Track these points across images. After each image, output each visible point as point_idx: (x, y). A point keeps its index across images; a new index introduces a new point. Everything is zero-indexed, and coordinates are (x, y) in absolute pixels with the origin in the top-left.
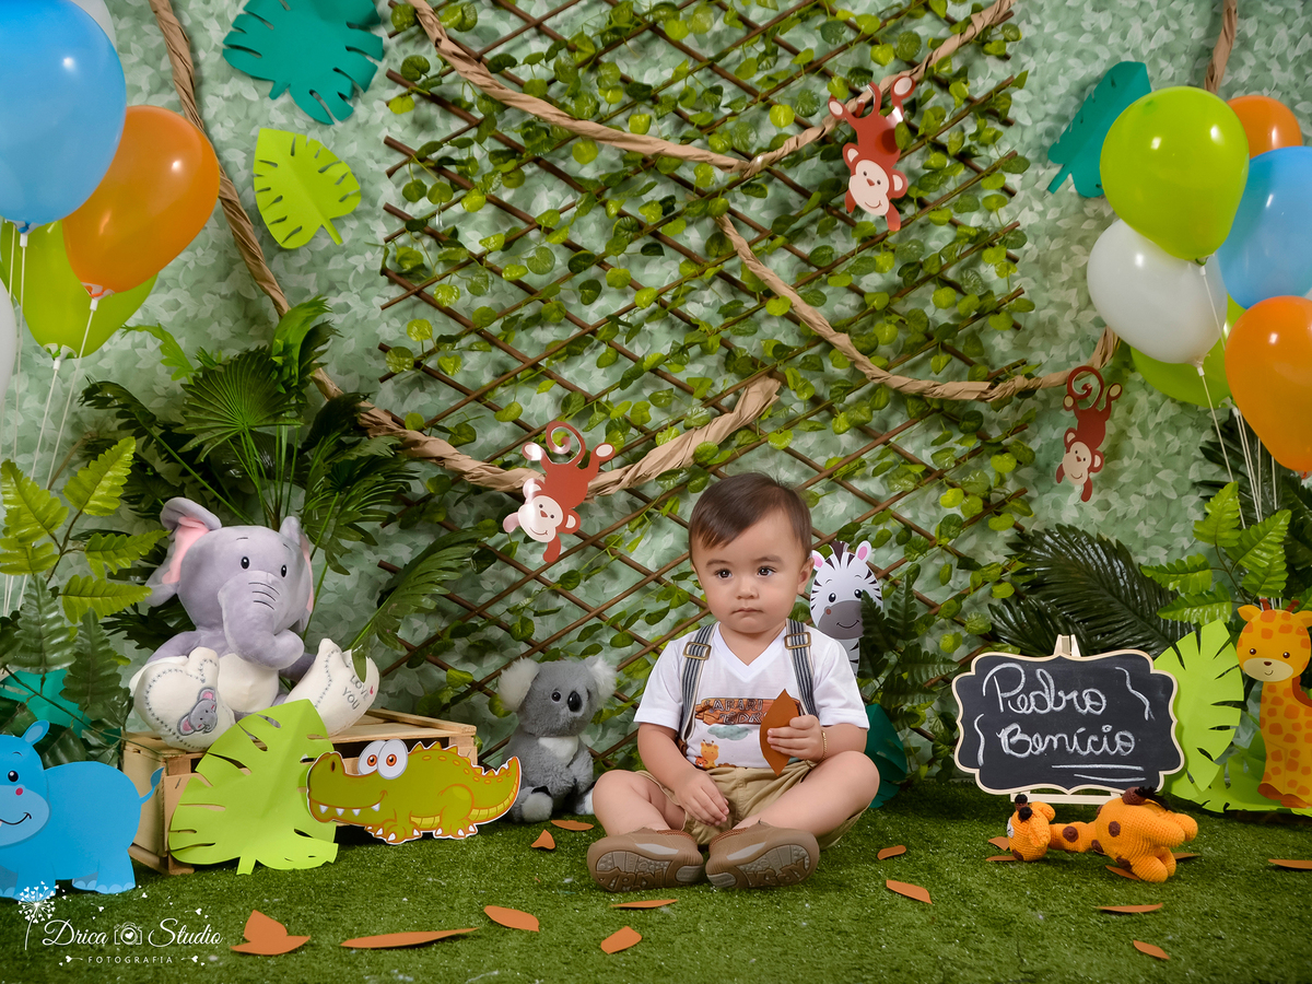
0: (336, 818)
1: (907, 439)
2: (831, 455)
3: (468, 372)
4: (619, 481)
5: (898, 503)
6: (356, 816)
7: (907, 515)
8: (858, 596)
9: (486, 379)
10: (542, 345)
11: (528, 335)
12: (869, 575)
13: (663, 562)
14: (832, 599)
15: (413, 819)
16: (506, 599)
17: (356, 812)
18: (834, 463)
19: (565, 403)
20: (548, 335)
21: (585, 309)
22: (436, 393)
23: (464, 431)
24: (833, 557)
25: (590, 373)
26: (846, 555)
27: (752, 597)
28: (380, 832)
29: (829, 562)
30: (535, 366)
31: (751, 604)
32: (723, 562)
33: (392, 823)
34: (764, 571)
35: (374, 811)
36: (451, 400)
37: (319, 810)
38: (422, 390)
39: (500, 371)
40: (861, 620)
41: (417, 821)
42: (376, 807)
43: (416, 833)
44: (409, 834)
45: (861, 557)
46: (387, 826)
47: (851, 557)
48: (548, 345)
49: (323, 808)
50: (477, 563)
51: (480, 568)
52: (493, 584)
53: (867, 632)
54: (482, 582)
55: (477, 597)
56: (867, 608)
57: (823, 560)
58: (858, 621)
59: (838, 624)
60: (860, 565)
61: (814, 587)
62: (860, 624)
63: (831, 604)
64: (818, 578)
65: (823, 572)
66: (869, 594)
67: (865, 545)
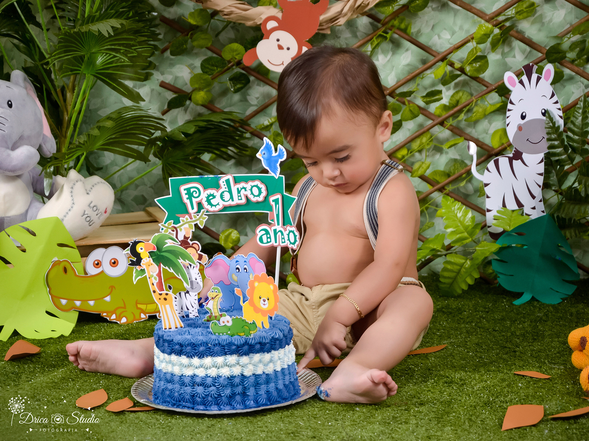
0: (75, 309)
6: (92, 306)
8: (544, 114)
12: (553, 95)
13: (402, 77)
14: (523, 117)
15: (139, 306)
17: (92, 303)
24: (524, 78)
26: (534, 76)
28: (114, 317)
29: (521, 82)
33: (123, 310)
35: (106, 301)
37: (60, 303)
40: (546, 137)
41: (143, 307)
42: (108, 299)
43: (143, 316)
44: (137, 317)
45: (547, 79)
46: (118, 312)
47: (539, 79)
49: (64, 302)
50: (233, 83)
51: (236, 88)
52: (257, 98)
53: (550, 147)
54: (248, 97)
55: (246, 110)
56: (550, 126)
57: (517, 80)
58: (543, 138)
59: (528, 140)
60: (546, 86)
61: (509, 106)
62: (545, 140)
63: (522, 122)
64: (513, 97)
65: (517, 92)
66: (552, 113)
67: (549, 68)
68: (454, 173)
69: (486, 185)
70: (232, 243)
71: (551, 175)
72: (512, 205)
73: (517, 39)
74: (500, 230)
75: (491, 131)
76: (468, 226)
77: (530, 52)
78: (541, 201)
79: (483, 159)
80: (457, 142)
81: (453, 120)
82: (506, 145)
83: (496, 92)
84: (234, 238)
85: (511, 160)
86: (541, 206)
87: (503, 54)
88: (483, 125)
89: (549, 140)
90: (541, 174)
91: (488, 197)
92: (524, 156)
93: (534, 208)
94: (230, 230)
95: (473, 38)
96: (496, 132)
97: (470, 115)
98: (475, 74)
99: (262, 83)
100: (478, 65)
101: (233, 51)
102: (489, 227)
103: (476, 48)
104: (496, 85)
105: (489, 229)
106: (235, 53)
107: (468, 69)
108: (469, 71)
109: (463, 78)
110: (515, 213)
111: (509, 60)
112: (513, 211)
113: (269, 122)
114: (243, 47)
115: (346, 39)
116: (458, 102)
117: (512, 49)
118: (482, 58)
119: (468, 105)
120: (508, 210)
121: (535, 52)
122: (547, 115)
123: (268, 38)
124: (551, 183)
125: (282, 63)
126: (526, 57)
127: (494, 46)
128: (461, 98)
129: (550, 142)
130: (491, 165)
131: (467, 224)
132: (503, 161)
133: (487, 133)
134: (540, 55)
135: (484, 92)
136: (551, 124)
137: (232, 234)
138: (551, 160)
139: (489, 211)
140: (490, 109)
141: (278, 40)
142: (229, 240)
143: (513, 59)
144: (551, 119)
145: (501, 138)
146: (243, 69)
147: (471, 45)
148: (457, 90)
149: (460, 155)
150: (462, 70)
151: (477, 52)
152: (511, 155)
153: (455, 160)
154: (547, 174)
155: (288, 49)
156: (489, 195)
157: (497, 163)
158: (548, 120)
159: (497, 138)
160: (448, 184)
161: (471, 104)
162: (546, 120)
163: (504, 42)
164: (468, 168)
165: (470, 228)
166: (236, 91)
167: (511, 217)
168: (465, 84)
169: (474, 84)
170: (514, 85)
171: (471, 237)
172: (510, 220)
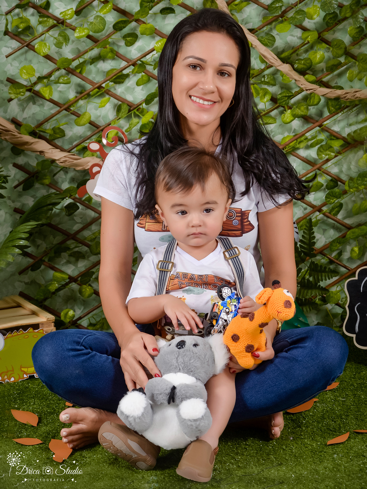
1: (335, 122)
2: (286, 134)
3: (60, 91)
5: (329, 163)
7: (335, 170)
9: (72, 95)
10: (104, 72)
11: (95, 66)
15: (23, 369)
16: (90, 227)
18: (287, 140)
19: (118, 109)
20: (107, 66)
21: (129, 48)
22: (42, 105)
23: (58, 131)
25: (134, 89)
27: (200, 226)
30: (100, 87)
31: (199, 230)
32: (181, 205)
33: (12, 372)
34: (208, 211)
36: (51, 109)
38: (34, 103)
39: (79, 89)
41: (25, 370)
43: (25, 376)
48: (108, 72)
50: (68, 210)
51: (70, 213)
52: (81, 218)
54: (75, 218)
70: (70, 319)
84: (71, 315)
94: (68, 309)
123: (93, 178)
137: (69, 313)
142: (67, 317)
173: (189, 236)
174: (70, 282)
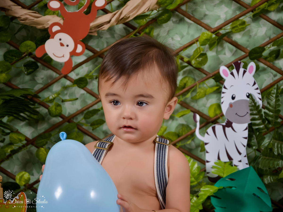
4: (109, 22)
8: (248, 97)
12: (255, 84)
14: (233, 98)
24: (234, 71)
26: (242, 70)
27: (131, 119)
29: (232, 74)
31: (129, 123)
32: (114, 95)
34: (140, 104)
40: (249, 112)
45: (250, 72)
47: (245, 72)
50: (27, 68)
51: (28, 72)
52: (42, 79)
53: (253, 119)
54: (36, 78)
55: (34, 86)
56: (253, 105)
57: (229, 72)
58: (248, 113)
59: (236, 114)
60: (249, 77)
61: (223, 90)
62: (249, 114)
63: (233, 101)
64: (226, 84)
65: (229, 80)
66: (254, 96)
67: (252, 64)
68: (182, 134)
69: (206, 144)
70: (24, 182)
71: (252, 139)
72: (224, 158)
73: (227, 41)
74: (216, 176)
75: (208, 105)
76: (195, 173)
77: (236, 51)
78: (245, 156)
79: (203, 125)
80: (185, 113)
81: (182, 97)
82: (219, 115)
83: (213, 79)
84: (26, 178)
85: (224, 127)
86: (246, 160)
87: (217, 52)
88: (203, 101)
89: (251, 114)
90: (246, 138)
91: (207, 152)
92: (234, 125)
93: (240, 161)
94: (24, 173)
95: (197, 41)
96: (211, 106)
97: (194, 94)
98: (199, 66)
99: (46, 68)
100: (200, 59)
101: (28, 46)
102: (208, 173)
103: (199, 48)
104: (213, 74)
105: (208, 175)
106: (28, 48)
107: (193, 62)
108: (195, 63)
109: (189, 67)
110: (227, 164)
111: (221, 56)
112: (225, 163)
113: (53, 97)
114: (34, 44)
115: (107, 38)
116: (185, 84)
117: (223, 48)
118: (204, 55)
119: (193, 87)
120: (221, 162)
121: (239, 51)
122: (250, 97)
123: (53, 38)
124: (253, 144)
125: (62, 55)
126: (233, 55)
127: (211, 46)
128: (187, 82)
129: (252, 116)
130: (210, 130)
131: (194, 172)
132: (219, 128)
133: (205, 107)
134: (243, 53)
135: (204, 79)
136: (253, 104)
137: (25, 176)
138: (252, 129)
139: (208, 162)
140: (210, 90)
141: (60, 40)
142: (23, 179)
143: (224, 56)
144: (253, 100)
145: (215, 110)
146: (33, 58)
147: (196, 46)
148: (185, 76)
149: (186, 121)
150: (189, 63)
151: (200, 51)
152: (224, 124)
153: (183, 125)
154: (250, 138)
155: (67, 46)
156: (208, 151)
157: (214, 129)
158: (251, 100)
159: (212, 110)
160: (178, 142)
161: (195, 87)
162: (250, 101)
163: (218, 44)
164: (193, 131)
165: (196, 174)
166: (28, 74)
167: (224, 167)
168: (190, 72)
169: (197, 72)
170: (227, 75)
171: (197, 181)
172: (224, 169)
173: (120, 128)
174: (27, 144)
